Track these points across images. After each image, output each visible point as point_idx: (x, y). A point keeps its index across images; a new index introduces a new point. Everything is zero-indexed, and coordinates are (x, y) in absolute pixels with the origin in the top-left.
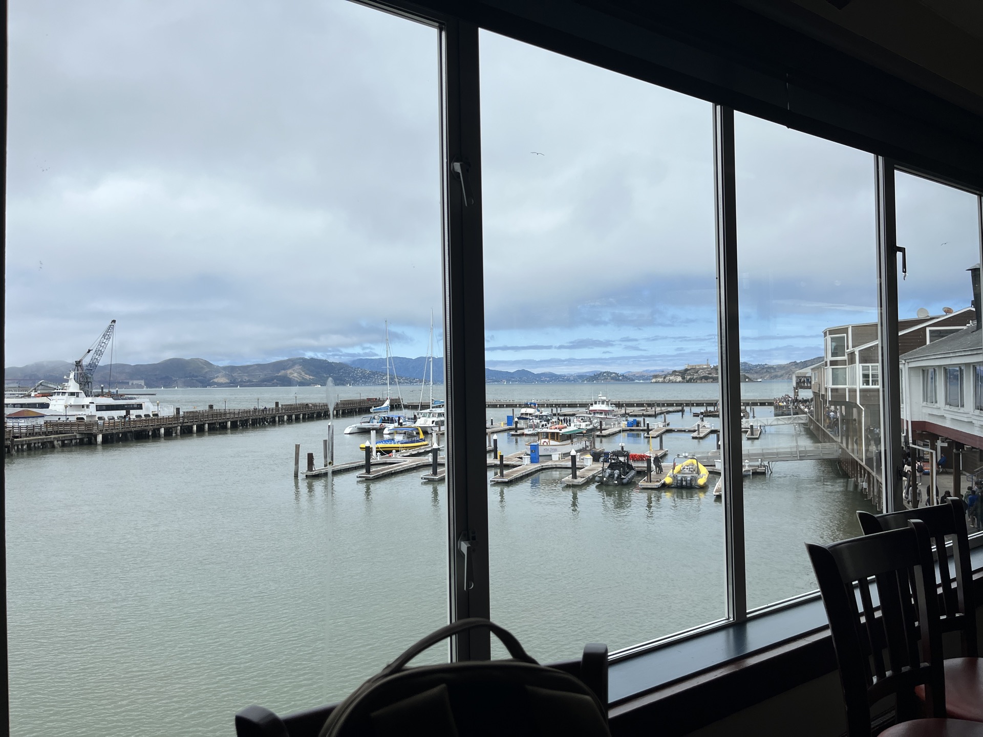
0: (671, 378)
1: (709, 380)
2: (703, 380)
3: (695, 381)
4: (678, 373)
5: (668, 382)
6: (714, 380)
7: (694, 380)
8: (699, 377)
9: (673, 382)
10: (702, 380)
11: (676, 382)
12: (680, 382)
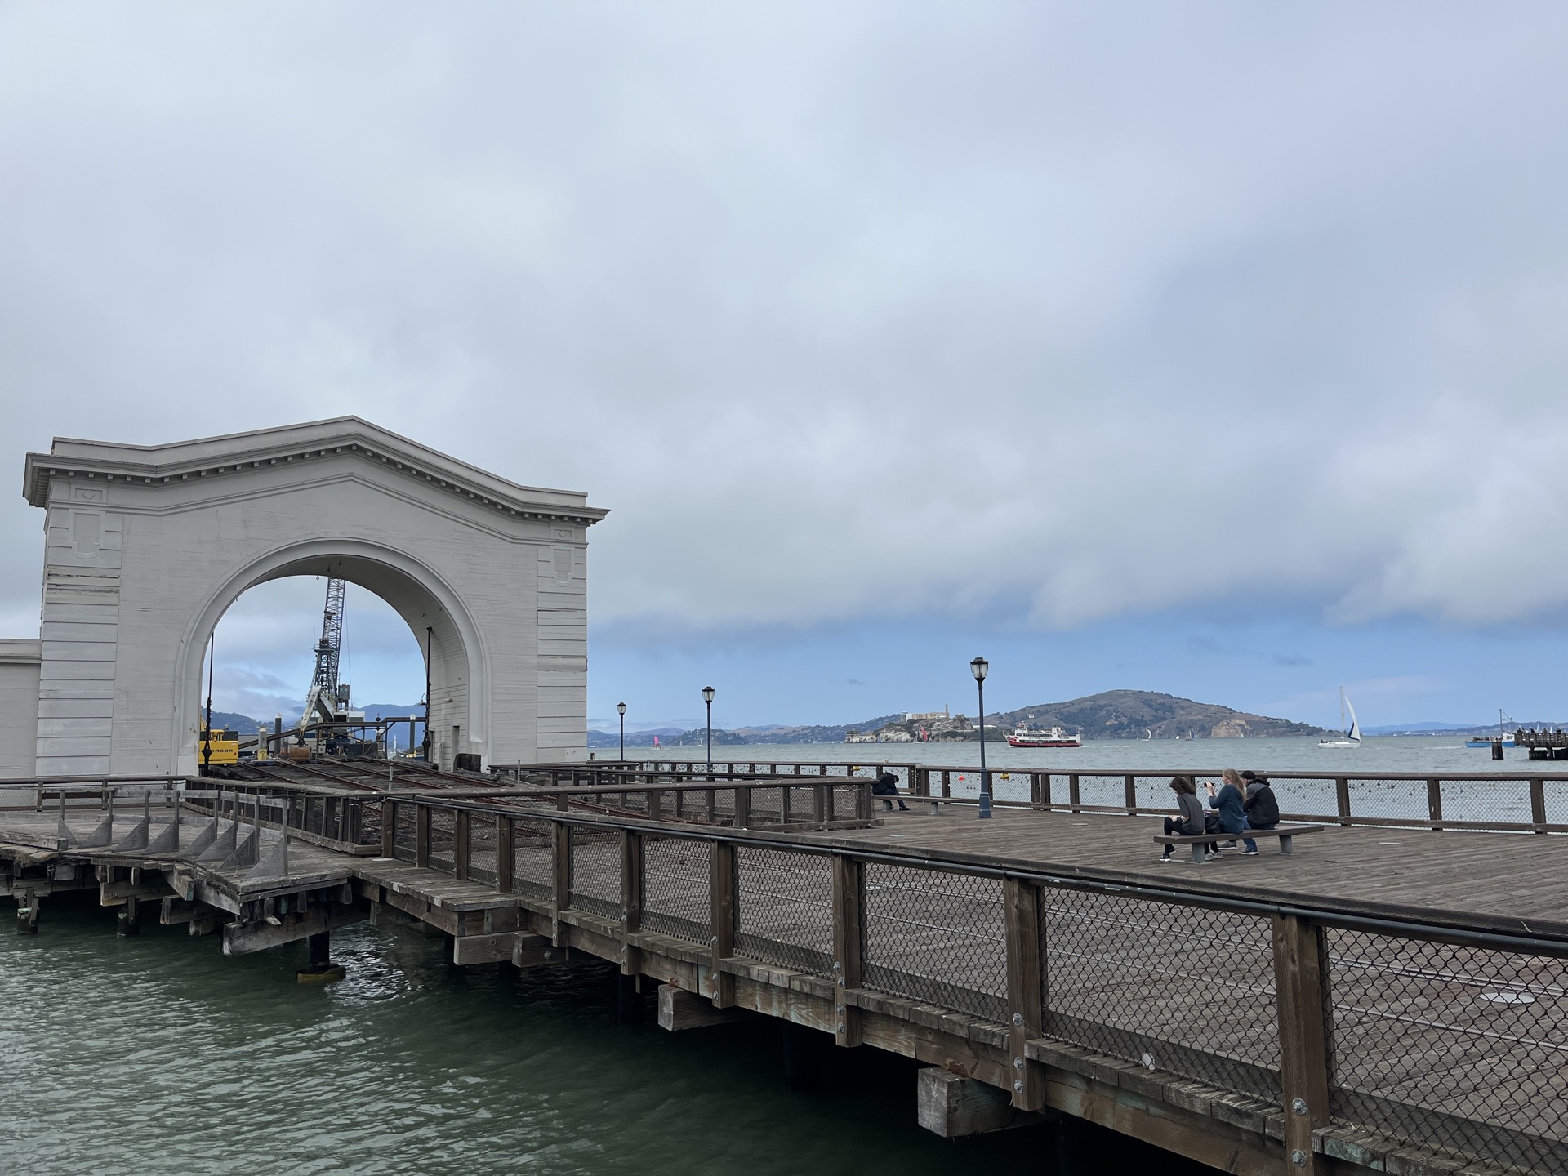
0: (890, 735)
1: (957, 739)
2: (949, 738)
3: (936, 739)
4: (899, 728)
5: (884, 742)
6: (965, 738)
7: (933, 738)
8: (941, 733)
9: (893, 742)
10: (946, 737)
11: (899, 741)
12: (907, 741)
